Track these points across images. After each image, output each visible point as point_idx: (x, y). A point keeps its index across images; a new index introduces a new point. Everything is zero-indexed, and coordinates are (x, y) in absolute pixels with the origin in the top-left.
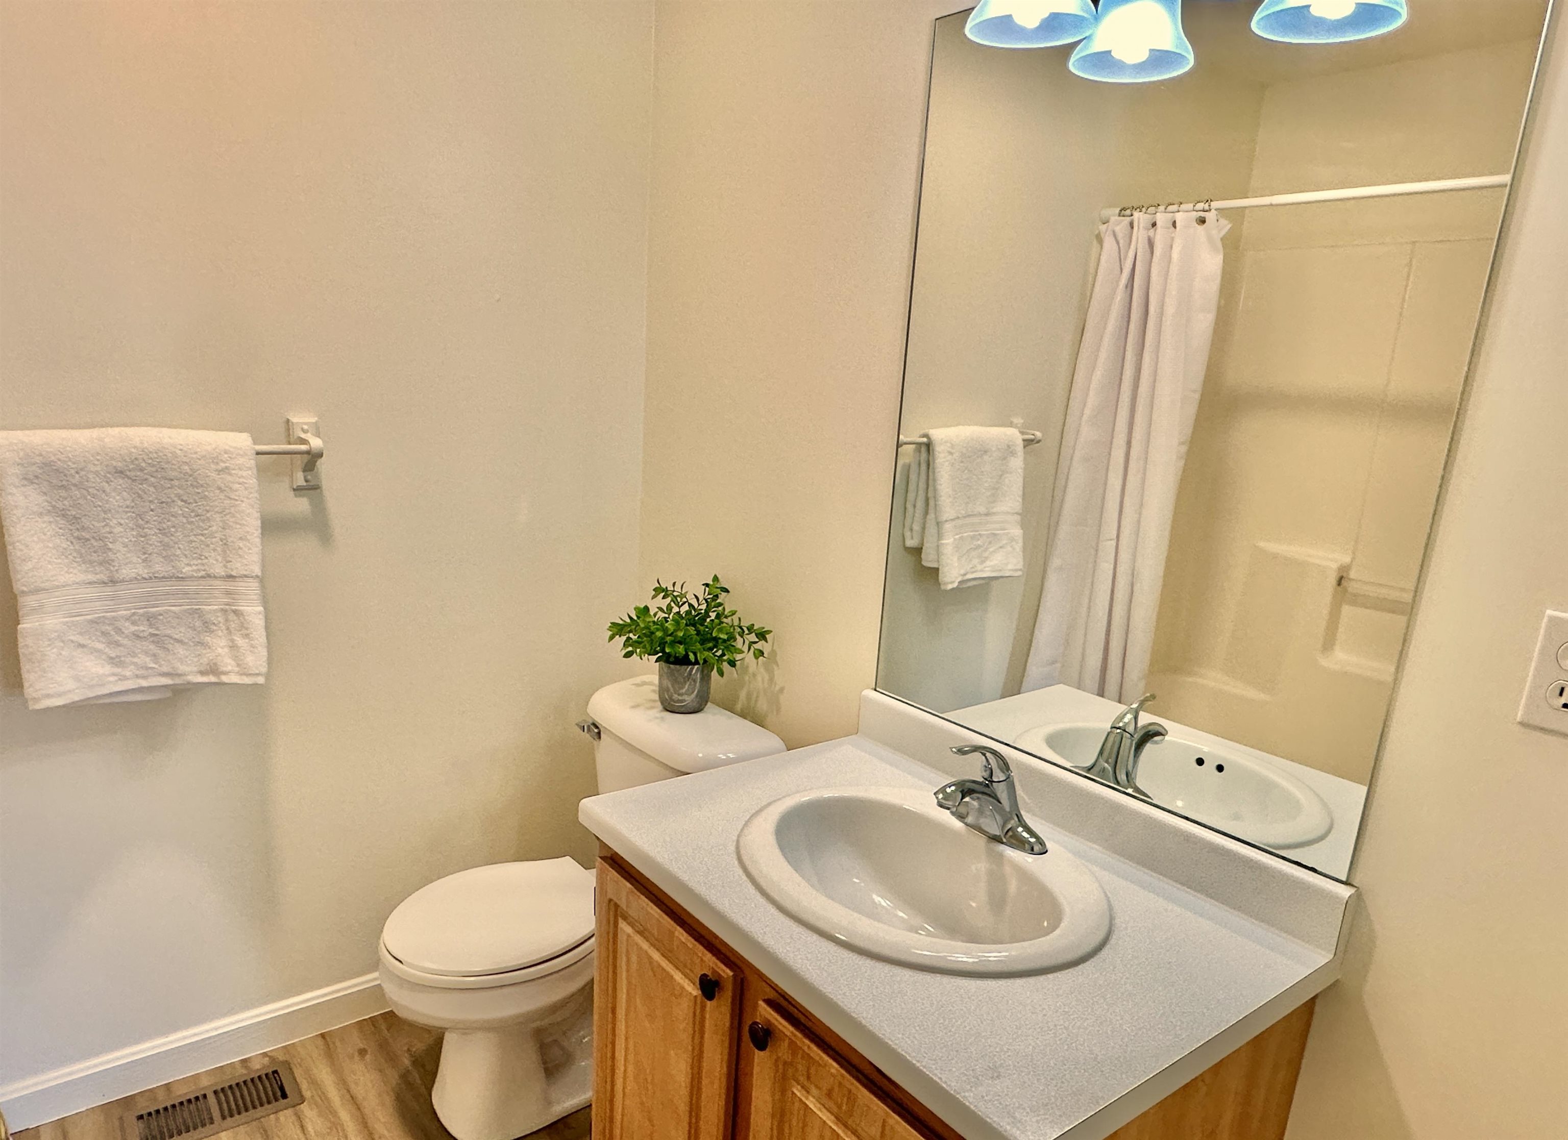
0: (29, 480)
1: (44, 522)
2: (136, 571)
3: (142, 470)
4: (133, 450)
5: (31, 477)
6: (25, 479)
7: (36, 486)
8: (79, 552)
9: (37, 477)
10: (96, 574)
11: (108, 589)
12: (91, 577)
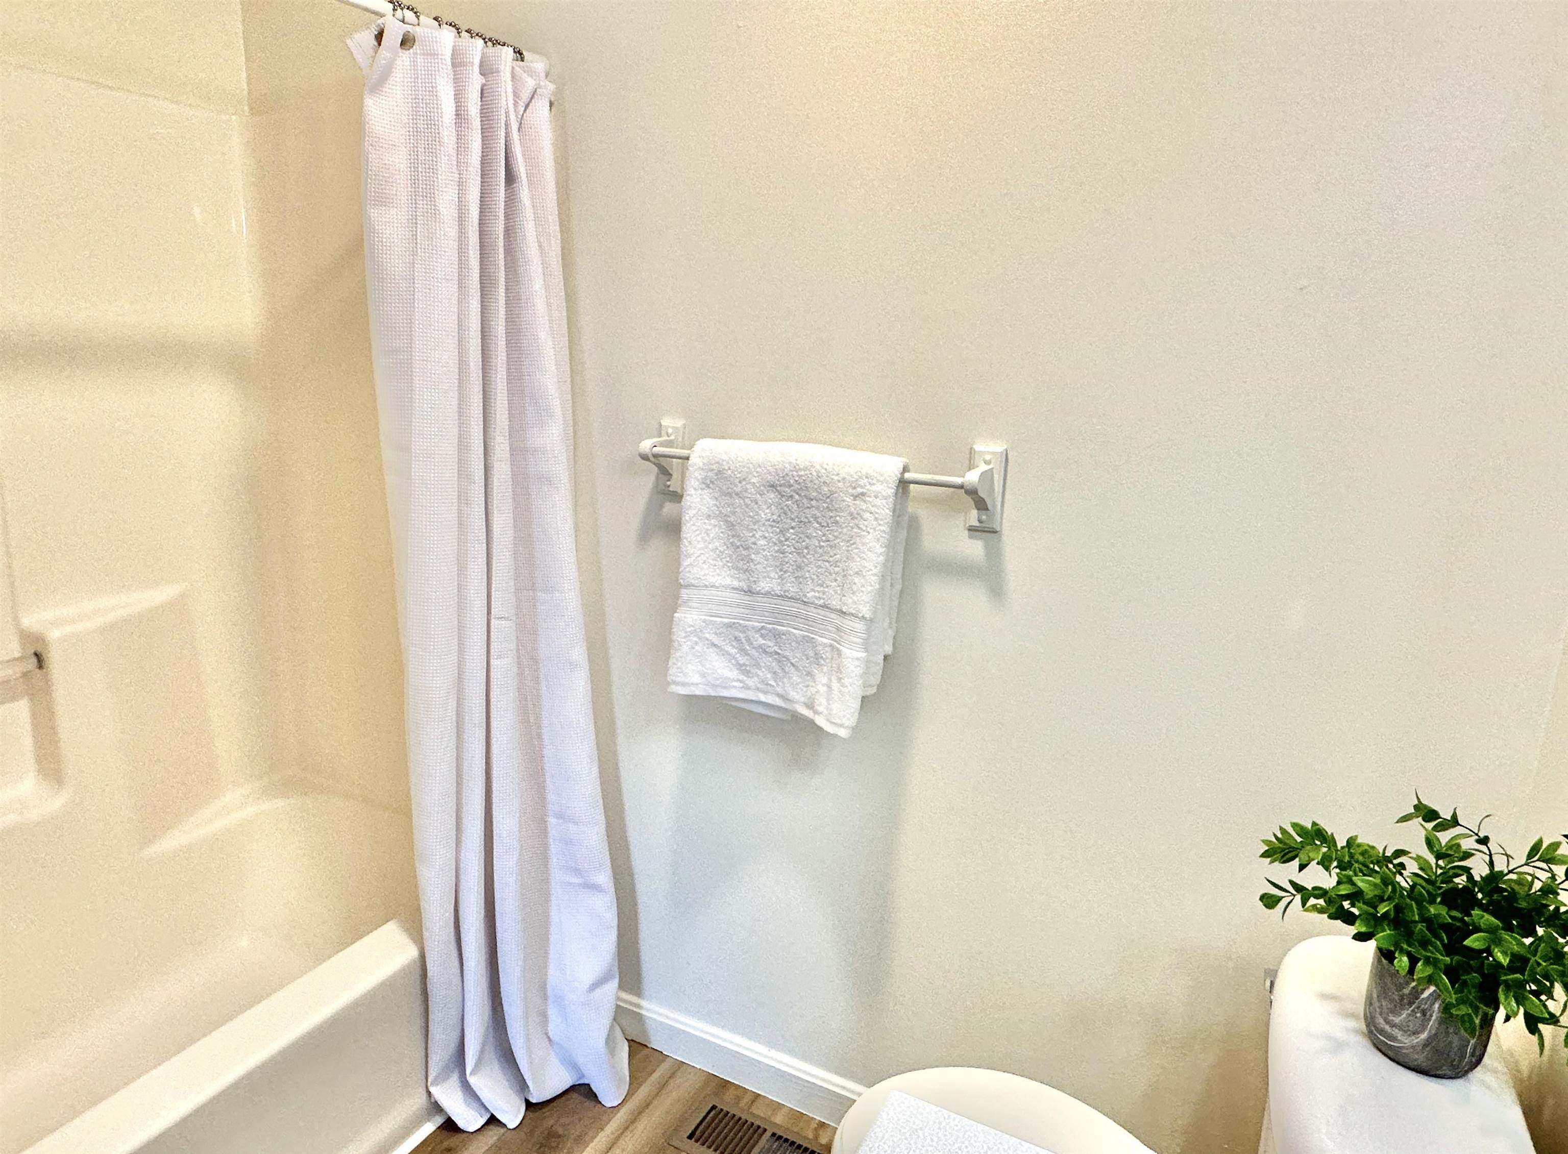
0: (707, 484)
1: (710, 524)
2: (772, 586)
3: (790, 486)
4: (787, 466)
5: (708, 482)
6: (703, 483)
7: (711, 491)
8: (730, 556)
9: (712, 482)
10: (740, 581)
11: (746, 598)
12: (736, 584)
